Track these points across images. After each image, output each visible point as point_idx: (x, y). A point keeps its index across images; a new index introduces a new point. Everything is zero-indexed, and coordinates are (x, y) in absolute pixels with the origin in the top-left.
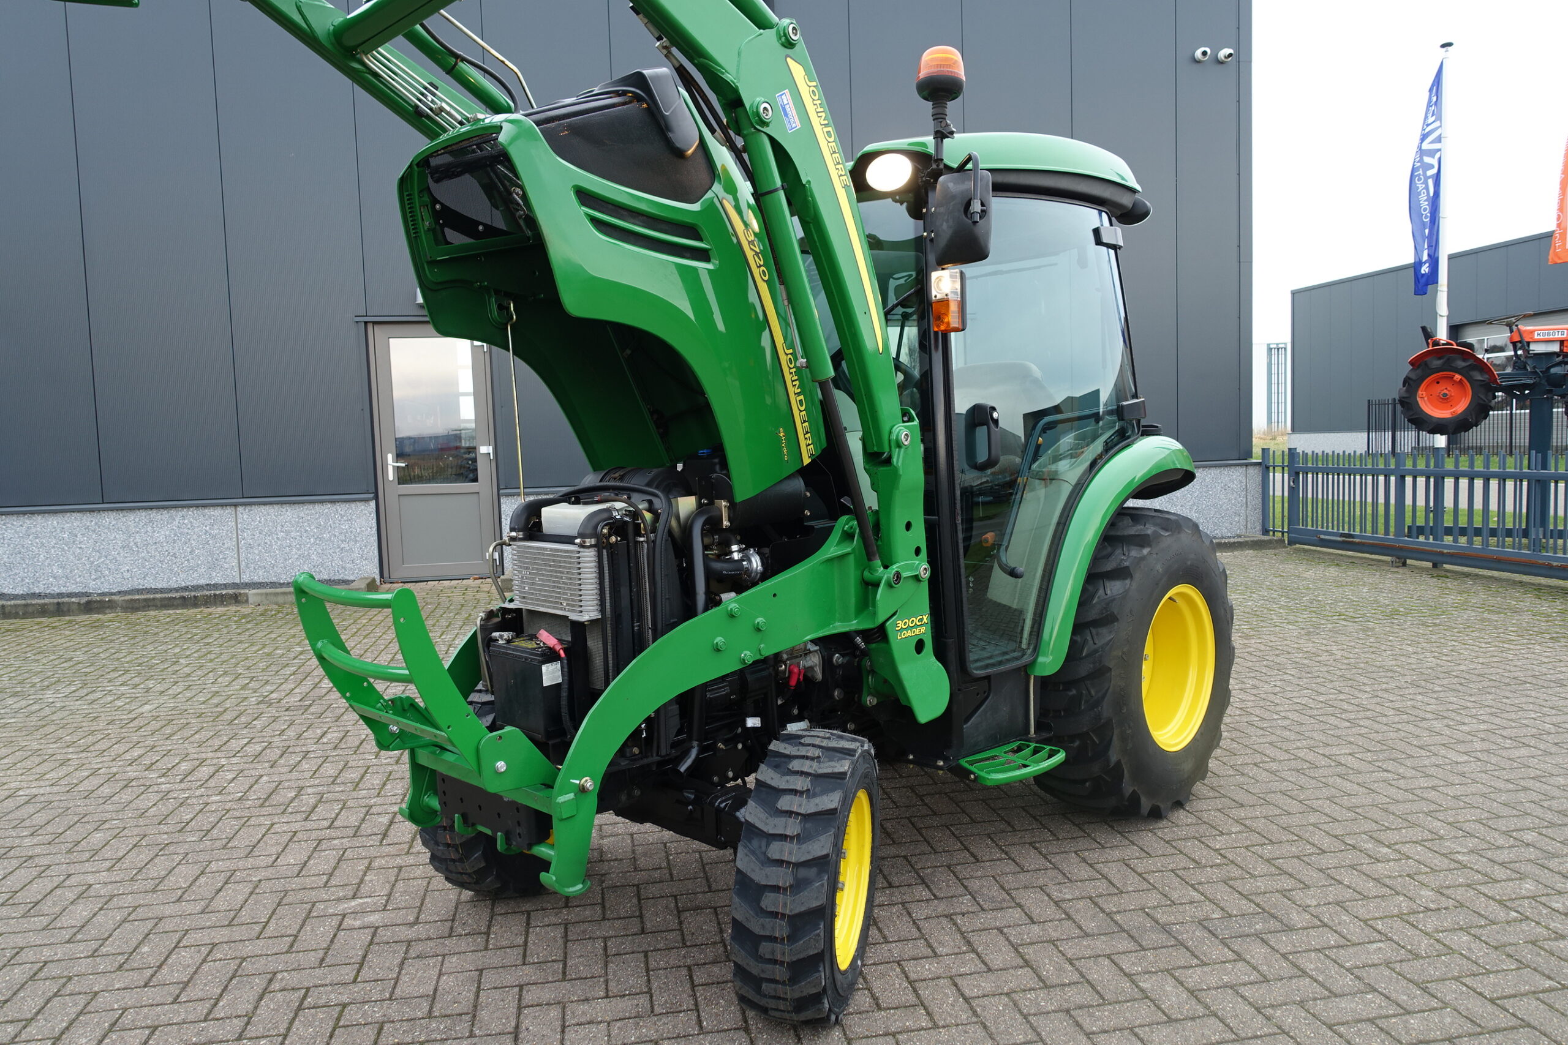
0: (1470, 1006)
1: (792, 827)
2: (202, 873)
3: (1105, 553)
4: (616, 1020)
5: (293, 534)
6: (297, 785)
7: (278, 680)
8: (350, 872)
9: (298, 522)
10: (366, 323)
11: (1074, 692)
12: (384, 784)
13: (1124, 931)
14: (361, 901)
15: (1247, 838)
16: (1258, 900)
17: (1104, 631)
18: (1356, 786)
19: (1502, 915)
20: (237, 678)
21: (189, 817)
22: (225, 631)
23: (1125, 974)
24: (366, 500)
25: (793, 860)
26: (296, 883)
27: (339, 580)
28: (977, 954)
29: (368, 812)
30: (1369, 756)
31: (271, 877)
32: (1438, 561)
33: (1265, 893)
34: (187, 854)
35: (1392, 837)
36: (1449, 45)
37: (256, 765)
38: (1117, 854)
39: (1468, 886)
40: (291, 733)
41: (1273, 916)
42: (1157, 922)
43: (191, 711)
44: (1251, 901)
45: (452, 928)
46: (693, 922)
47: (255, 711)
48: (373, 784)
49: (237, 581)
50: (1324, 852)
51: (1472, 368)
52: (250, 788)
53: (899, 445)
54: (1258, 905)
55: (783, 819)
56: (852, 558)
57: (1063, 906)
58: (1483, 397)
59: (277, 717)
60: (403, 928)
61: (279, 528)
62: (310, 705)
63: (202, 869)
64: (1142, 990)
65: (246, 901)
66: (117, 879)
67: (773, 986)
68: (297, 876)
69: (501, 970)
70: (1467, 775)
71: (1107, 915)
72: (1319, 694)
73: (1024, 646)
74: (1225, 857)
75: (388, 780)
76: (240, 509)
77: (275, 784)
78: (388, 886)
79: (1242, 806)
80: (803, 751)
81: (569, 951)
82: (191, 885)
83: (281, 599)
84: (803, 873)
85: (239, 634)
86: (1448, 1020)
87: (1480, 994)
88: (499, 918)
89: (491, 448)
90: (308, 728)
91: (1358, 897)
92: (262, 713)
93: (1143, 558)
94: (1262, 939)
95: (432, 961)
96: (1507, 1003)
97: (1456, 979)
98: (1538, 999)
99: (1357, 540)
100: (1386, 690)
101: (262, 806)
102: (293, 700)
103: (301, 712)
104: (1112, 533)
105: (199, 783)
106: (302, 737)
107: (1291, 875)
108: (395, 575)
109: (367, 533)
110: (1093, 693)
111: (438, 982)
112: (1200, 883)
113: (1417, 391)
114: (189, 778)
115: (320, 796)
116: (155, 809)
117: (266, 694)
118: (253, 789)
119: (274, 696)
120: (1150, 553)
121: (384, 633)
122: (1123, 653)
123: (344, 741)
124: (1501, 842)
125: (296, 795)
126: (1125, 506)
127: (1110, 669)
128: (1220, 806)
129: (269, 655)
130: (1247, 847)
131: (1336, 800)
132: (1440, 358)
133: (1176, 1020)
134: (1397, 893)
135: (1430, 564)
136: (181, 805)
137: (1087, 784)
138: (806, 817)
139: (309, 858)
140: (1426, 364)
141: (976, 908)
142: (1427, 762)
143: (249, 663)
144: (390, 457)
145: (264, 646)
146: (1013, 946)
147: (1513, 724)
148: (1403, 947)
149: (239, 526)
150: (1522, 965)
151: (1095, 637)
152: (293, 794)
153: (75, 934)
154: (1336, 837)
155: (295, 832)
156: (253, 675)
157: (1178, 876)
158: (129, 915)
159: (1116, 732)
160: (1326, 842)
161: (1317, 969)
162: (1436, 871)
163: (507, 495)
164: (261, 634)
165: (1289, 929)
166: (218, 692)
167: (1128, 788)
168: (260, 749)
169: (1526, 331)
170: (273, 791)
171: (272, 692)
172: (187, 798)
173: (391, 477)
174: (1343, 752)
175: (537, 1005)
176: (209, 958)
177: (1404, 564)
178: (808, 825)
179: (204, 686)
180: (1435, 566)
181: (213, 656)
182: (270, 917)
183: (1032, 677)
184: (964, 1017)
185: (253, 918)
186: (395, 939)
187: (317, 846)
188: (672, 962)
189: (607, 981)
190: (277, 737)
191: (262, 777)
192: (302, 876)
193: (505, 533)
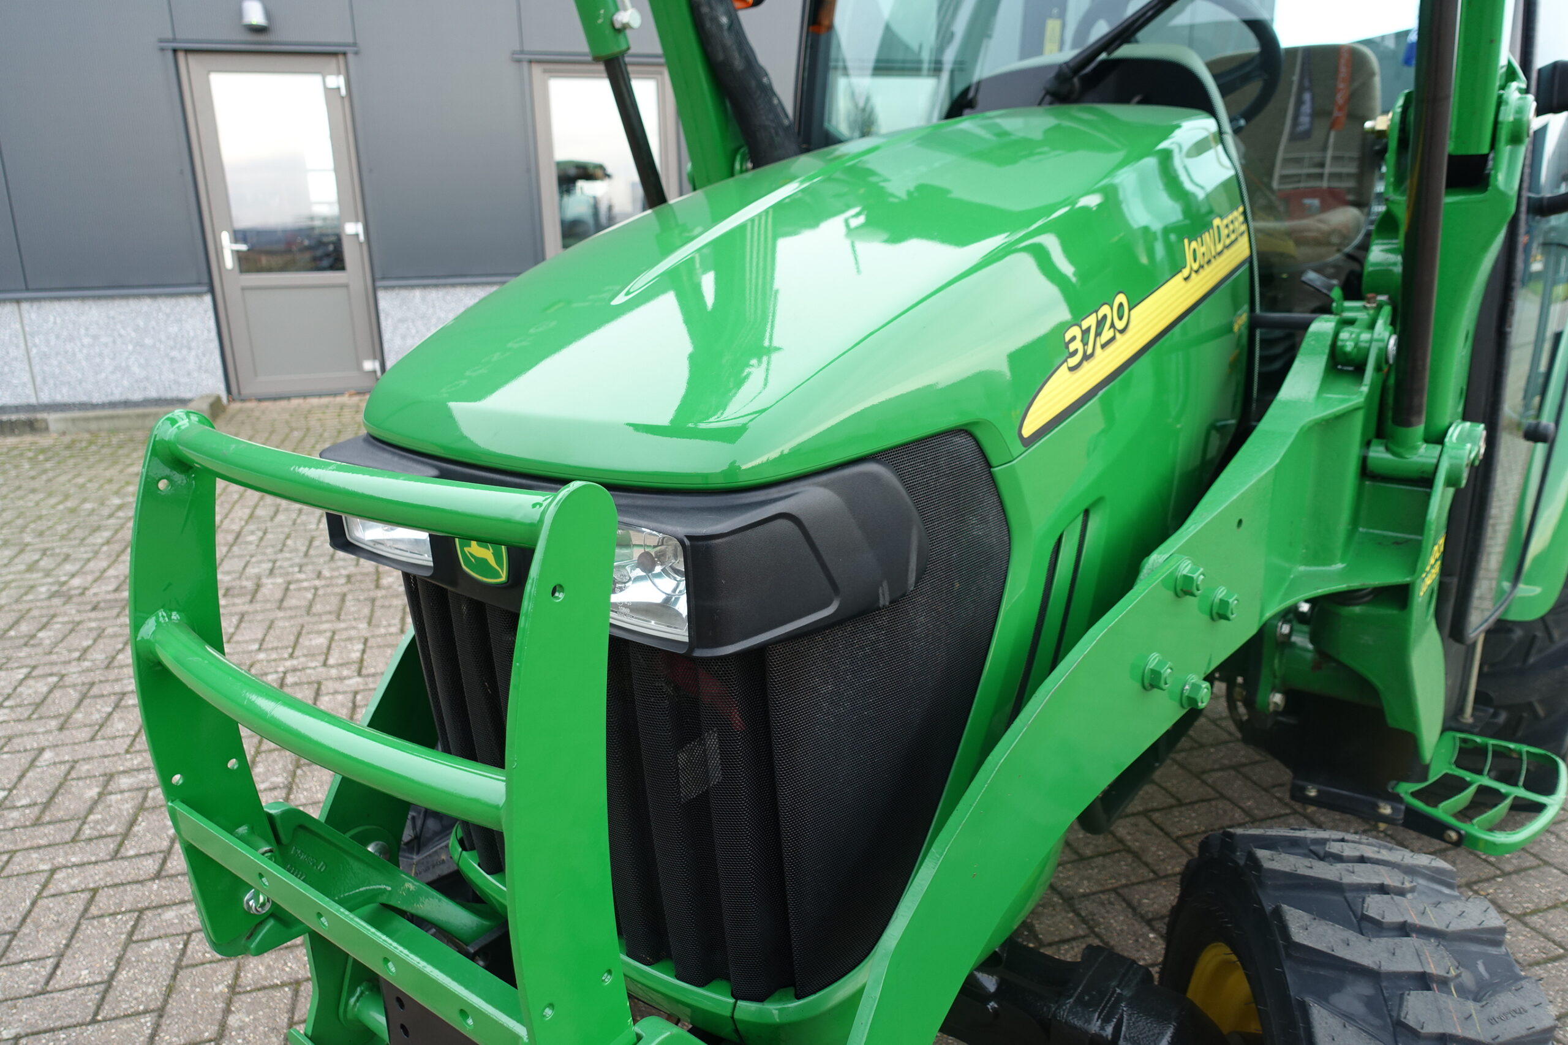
5: (103, 340)
6: (101, 770)
7: (83, 553)
9: (108, 323)
10: (175, 51)
20: (22, 551)
22: (13, 473)
24: (199, 294)
27: (173, 399)
47: (44, 612)
49: (33, 401)
56: (1357, 419)
61: (82, 331)
76: (25, 306)
77: (64, 768)
83: (93, 426)
85: (33, 478)
89: (360, 226)
92: (54, 616)
101: (37, 823)
103: (115, 612)
106: (116, 663)
108: (246, 391)
109: (204, 337)
115: (140, 795)
117: (63, 579)
118: (25, 782)
119: (76, 582)
125: (101, 795)
129: (73, 511)
139: (119, 962)
143: (42, 525)
144: (226, 238)
145: (67, 497)
149: (27, 329)
152: (93, 792)
155: (95, 891)
156: (47, 545)
163: (386, 288)
164: (63, 478)
168: (45, 689)
170: (61, 785)
171: (73, 576)
173: (229, 265)
187: (134, 927)
190: (74, 663)
191: (41, 750)
192: (105, 1020)
193: (386, 336)
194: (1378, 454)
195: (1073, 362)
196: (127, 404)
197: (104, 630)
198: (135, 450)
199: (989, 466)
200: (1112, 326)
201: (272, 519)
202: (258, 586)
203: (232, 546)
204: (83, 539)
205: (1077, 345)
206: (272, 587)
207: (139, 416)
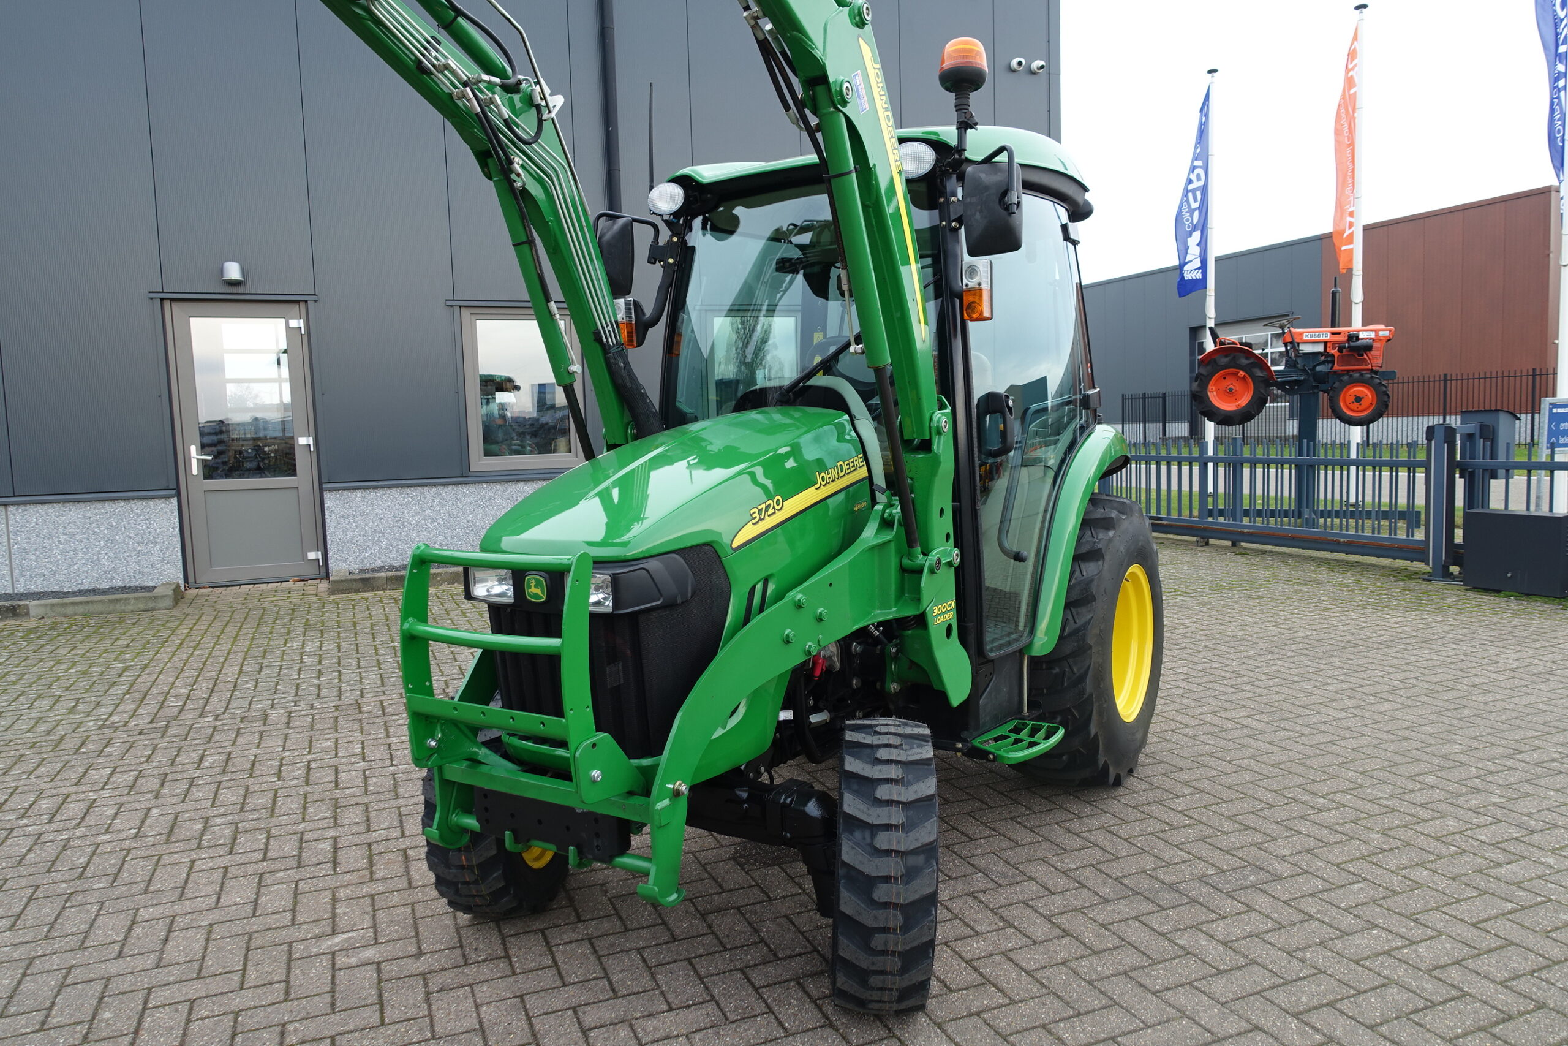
0: (1459, 931)
1: (897, 816)
2: (133, 922)
4: (694, 1032)
6: (199, 816)
7: (111, 700)
8: (315, 905)
9: (85, 523)
10: (162, 300)
11: (1058, 670)
12: (305, 808)
13: (1138, 893)
14: (345, 936)
15: (1201, 799)
16: (1240, 854)
17: (1083, 610)
18: (1268, 746)
19: (1444, 850)
20: (57, 701)
21: (83, 860)
22: (15, 648)
23: (1159, 934)
24: (167, 497)
25: (903, 849)
26: (256, 924)
27: (137, 587)
28: (1016, 928)
29: (301, 839)
30: (1264, 716)
31: (222, 919)
32: (1236, 538)
33: (1242, 847)
34: (103, 903)
35: (1323, 788)
36: (1215, 71)
37: (137, 797)
38: (1095, 822)
39: (1405, 826)
40: (160, 758)
41: (1259, 867)
42: (1163, 883)
43: (19, 741)
44: (1234, 855)
45: (464, 955)
46: (724, 924)
47: (101, 737)
48: (291, 809)
49: (9, 591)
50: (1272, 806)
51: (1253, 365)
52: (143, 822)
53: (939, 432)
54: (1242, 859)
55: (886, 809)
56: (893, 545)
57: (1072, 875)
58: (1263, 391)
59: (134, 742)
60: (409, 960)
61: (61, 530)
62: (167, 727)
63: (130, 918)
64: (1181, 947)
65: (206, 949)
66: (27, 938)
67: (881, 977)
68: (254, 916)
69: (542, 994)
70: (1353, 729)
71: (1116, 880)
72: (1195, 663)
73: (1021, 628)
74: (1191, 818)
75: (306, 803)
76: (12, 509)
77: (171, 817)
78: (368, 918)
79: (1182, 770)
80: (884, 740)
81: (606, 967)
82: (126, 938)
83: (70, 610)
84: (912, 860)
85: (34, 651)
86: (1448, 946)
87: (1462, 920)
88: (513, 939)
89: (311, 438)
90: (179, 752)
91: (1321, 844)
92: (111, 739)
93: (1110, 540)
94: (1261, 889)
95: (461, 992)
96: (1487, 925)
97: (1437, 909)
98: (1509, 920)
99: (1165, 523)
100: (1248, 657)
101: (168, 842)
102: (142, 722)
103: (159, 735)
105: (75, 822)
106: (177, 762)
107: (1255, 830)
108: (202, 579)
109: (169, 533)
110: (1075, 670)
111: (478, 1014)
112: (1182, 843)
113: (1207, 386)
114: (58, 817)
115: (233, 826)
116: (31, 856)
117: (104, 717)
118: (146, 824)
119: (115, 718)
120: (1114, 536)
121: (216, 644)
122: (1101, 631)
123: (230, 763)
124: (1410, 786)
125: (204, 827)
127: (1090, 647)
128: (1163, 771)
129: (85, 673)
130: (1205, 807)
131: (1258, 758)
132: (1226, 356)
133: (1226, 971)
134: (1352, 838)
135: (1229, 543)
136: (64, 848)
137: (1064, 758)
138: (906, 805)
139: (257, 894)
140: (1215, 361)
141: (991, 885)
142: (1315, 720)
143: (64, 683)
144: (193, 450)
145: (74, 664)
146: (1045, 918)
147: (1368, 682)
148: (1379, 885)
149: (11, 528)
150: (1482, 893)
151: (1076, 617)
152: (200, 826)
153: (6, 1007)
154: (1275, 791)
155: (226, 868)
156: (76, 696)
157: (1159, 838)
158: (65, 977)
159: (1095, 706)
160: (1270, 797)
161: (1318, 912)
162: (1372, 816)
163: (331, 490)
164: (62, 651)
165: (1279, 878)
166: (41, 718)
167: (1102, 759)
168: (131, 778)
169: (1296, 333)
170: (173, 825)
171: (111, 715)
172: (68, 840)
173: (195, 471)
174: (1241, 715)
175: (601, 1026)
176: (194, 1017)
177: (1207, 544)
178: (910, 813)
179: (20, 712)
180: (1234, 544)
181: (14, 678)
182: (245, 965)
183: (1026, 658)
184: (1035, 989)
185: (224, 967)
186: (406, 973)
187: (260, 880)
188: (722, 967)
189: (662, 993)
190: (145, 764)
191: (149, 809)
192: (260, 915)
193: (330, 531)
194: (906, 562)
195: (754, 521)
196: (95, 592)
197: (157, 745)
198: (115, 628)
199: (720, 558)
200: (774, 508)
201: (259, 672)
202: (266, 716)
203: (233, 692)
204: (106, 692)
205: (756, 515)
206: (277, 715)
207: (111, 601)
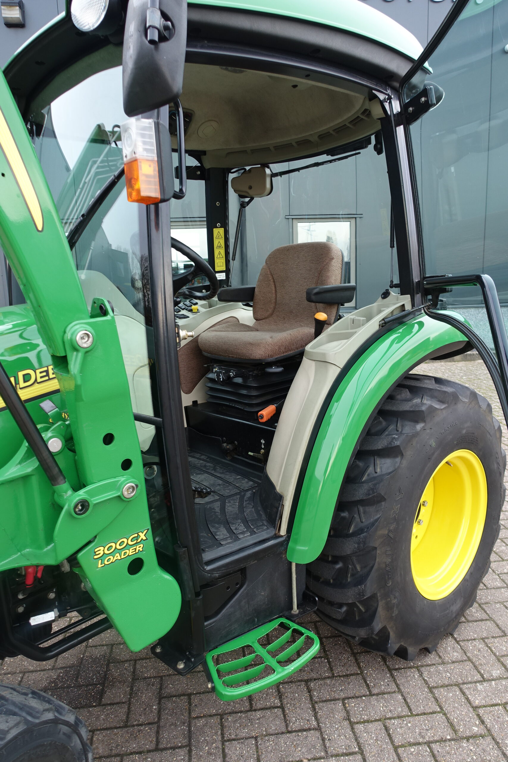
3: (378, 428)
17: (371, 509)
38: (381, 707)
53: (75, 348)
93: (416, 435)
104: (389, 407)
110: (358, 568)
120: (424, 429)
126: (411, 373)
127: (376, 548)
128: (485, 634)
151: (362, 515)
159: (381, 604)
183: (294, 566)
194: (56, 497)
